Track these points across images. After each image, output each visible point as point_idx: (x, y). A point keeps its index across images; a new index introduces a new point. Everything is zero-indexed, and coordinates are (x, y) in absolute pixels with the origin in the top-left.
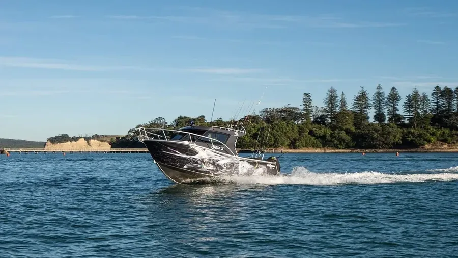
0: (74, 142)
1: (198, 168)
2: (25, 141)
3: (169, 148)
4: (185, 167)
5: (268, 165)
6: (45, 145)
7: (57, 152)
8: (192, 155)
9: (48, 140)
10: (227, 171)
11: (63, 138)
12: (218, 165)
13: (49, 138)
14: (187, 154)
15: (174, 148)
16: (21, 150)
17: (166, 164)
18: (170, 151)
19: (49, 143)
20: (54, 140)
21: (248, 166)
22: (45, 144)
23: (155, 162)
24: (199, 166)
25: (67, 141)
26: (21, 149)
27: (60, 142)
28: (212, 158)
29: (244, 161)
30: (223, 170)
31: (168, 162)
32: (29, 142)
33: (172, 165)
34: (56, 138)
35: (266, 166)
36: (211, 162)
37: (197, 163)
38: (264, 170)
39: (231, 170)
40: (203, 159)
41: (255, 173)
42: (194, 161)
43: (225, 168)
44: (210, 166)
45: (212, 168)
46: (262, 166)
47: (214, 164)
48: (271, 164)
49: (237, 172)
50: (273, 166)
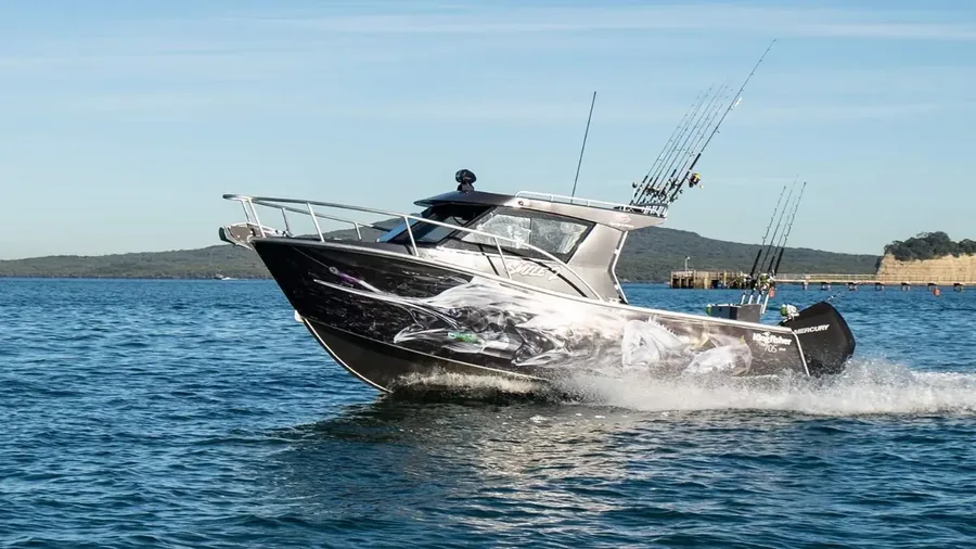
0: (964, 258)
1: (449, 343)
2: (819, 254)
3: (334, 271)
4: (399, 338)
5: (756, 337)
6: (878, 265)
7: (914, 285)
8: (418, 296)
9: (889, 249)
10: (571, 354)
11: (933, 245)
12: (530, 334)
13: (890, 243)
14: (401, 293)
15: (351, 268)
16: (807, 279)
17: (334, 326)
18: (339, 280)
19: (891, 257)
20: (904, 251)
21: (666, 338)
22: (878, 262)
23: (298, 317)
24: (451, 335)
25: (945, 254)
26: (808, 276)
27: (922, 256)
28: (502, 308)
29: (644, 318)
30: (551, 353)
31: (338, 320)
32: (831, 254)
33: (353, 329)
34: (911, 243)
35: (749, 341)
36: (499, 321)
37: (441, 323)
38: (740, 354)
39: (585, 352)
40: (465, 312)
41: (697, 365)
42: (429, 319)
43: (560, 344)
44: (498, 338)
45: (505, 343)
46: (729, 338)
47: (510, 328)
48: (772, 333)
49: (615, 359)
50: (781, 340)
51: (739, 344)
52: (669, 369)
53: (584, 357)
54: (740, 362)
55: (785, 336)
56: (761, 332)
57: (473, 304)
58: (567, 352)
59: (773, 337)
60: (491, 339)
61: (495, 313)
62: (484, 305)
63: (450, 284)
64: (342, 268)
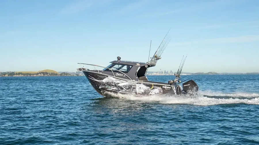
4: (100, 87)
8: (100, 80)
10: (127, 90)
12: (119, 86)
14: (98, 79)
18: (90, 77)
21: (145, 87)
23: (90, 84)
24: (107, 87)
28: (114, 82)
29: (140, 84)
30: (123, 90)
33: (95, 86)
35: (162, 87)
36: (113, 84)
37: (104, 85)
38: (160, 90)
39: (129, 90)
40: (108, 83)
41: (152, 92)
42: (103, 84)
43: (125, 88)
44: (114, 87)
45: (115, 88)
46: (157, 87)
47: (116, 86)
48: (167, 86)
49: (135, 91)
50: (168, 88)
51: (160, 88)
52: (146, 93)
53: (129, 91)
54: (160, 92)
55: (169, 87)
56: (164, 86)
57: (109, 81)
58: (126, 90)
59: (167, 87)
60: (113, 88)
61: (113, 83)
62: (110, 81)
63: (105, 78)
64: (90, 75)
